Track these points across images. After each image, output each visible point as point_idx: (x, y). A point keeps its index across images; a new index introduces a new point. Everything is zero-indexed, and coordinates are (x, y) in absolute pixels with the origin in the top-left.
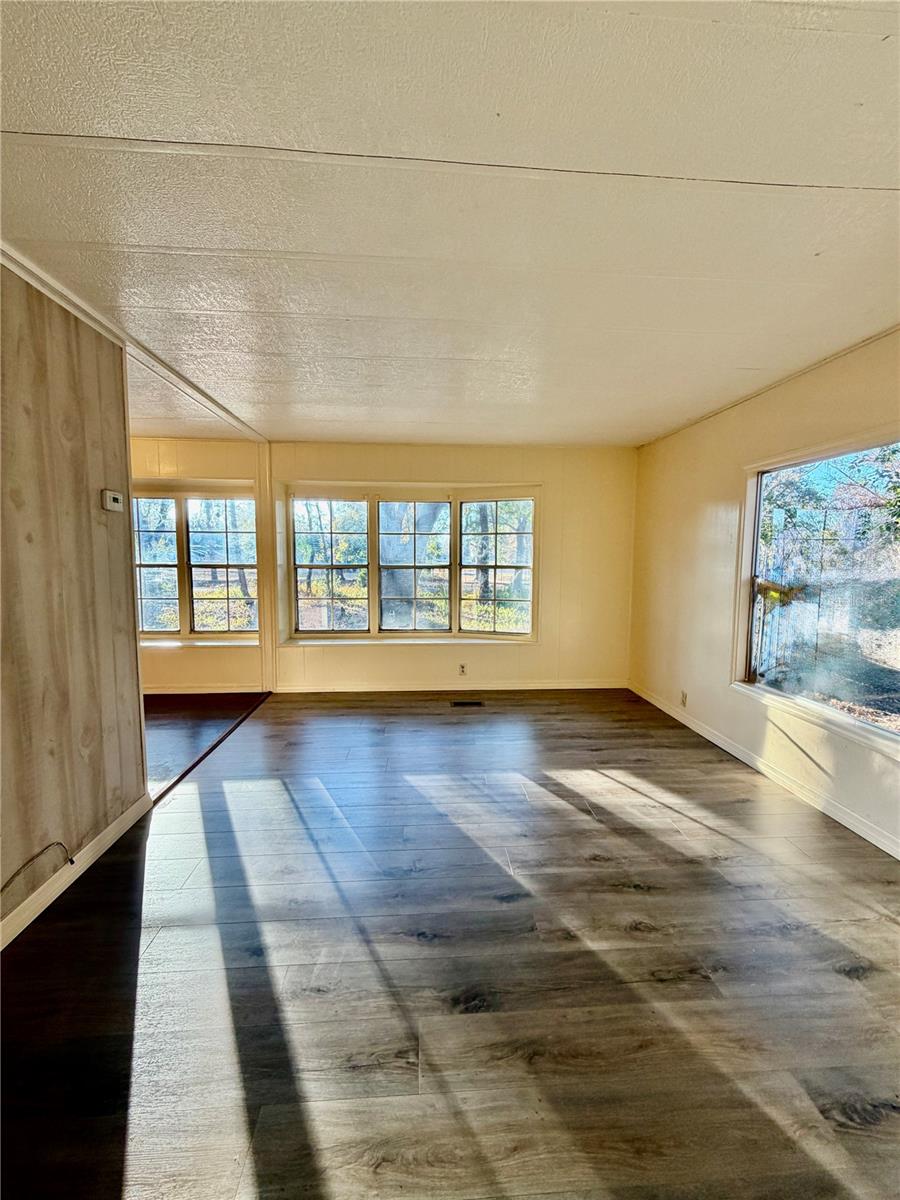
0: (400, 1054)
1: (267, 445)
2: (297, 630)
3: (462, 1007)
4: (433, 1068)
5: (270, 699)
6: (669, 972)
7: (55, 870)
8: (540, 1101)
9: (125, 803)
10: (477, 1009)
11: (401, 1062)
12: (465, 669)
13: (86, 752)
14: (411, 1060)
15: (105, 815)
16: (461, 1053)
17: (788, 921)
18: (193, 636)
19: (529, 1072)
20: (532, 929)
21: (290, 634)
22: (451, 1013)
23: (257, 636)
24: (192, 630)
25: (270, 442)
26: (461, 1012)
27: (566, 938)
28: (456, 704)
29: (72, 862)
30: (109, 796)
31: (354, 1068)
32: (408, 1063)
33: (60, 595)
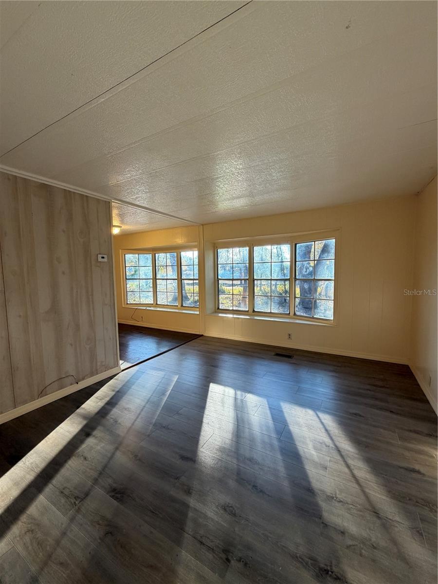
0: (76, 498)
1: (202, 227)
2: (218, 308)
3: (113, 494)
4: (78, 511)
5: (201, 338)
6: (212, 542)
7: (71, 384)
8: (90, 553)
9: (107, 368)
10: (116, 499)
11: (73, 501)
12: (291, 337)
13: (87, 347)
14: (76, 502)
15: (97, 370)
16: (91, 511)
17: (334, 569)
18: (182, 308)
19: (100, 538)
20: (177, 478)
21: (215, 309)
22: (107, 494)
23: (198, 309)
24: (182, 306)
25: (203, 225)
26: (110, 496)
27: (185, 491)
28: (277, 355)
29: (77, 383)
30: (99, 364)
31: (62, 492)
32: (75, 503)
33: (77, 292)
